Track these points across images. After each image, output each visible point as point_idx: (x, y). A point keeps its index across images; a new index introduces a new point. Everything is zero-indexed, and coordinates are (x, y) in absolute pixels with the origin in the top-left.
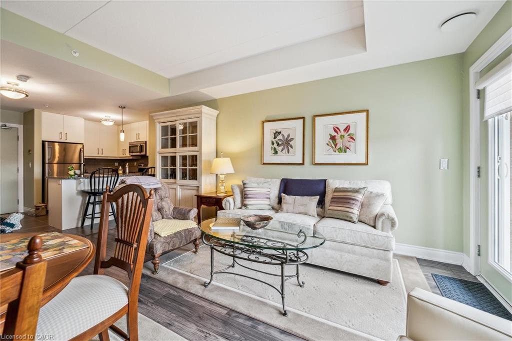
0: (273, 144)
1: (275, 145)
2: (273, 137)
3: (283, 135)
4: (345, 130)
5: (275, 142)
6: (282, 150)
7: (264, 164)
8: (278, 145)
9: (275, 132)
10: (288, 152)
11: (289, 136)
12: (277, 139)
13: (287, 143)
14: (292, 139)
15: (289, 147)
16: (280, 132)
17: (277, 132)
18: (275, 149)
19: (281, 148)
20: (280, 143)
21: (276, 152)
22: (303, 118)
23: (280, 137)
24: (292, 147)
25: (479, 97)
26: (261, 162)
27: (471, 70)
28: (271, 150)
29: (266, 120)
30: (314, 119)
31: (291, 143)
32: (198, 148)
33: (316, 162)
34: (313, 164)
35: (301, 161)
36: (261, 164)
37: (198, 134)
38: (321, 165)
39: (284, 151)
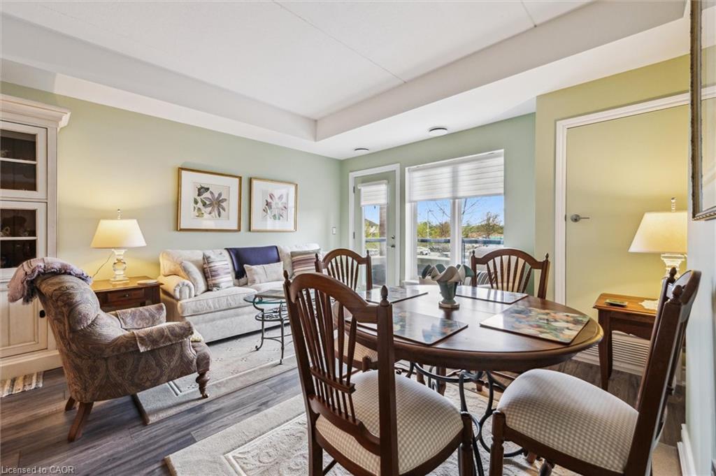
0: (196, 202)
1: (200, 205)
2: (198, 193)
3: (212, 193)
4: (279, 198)
5: (199, 200)
6: (210, 213)
7: (181, 230)
8: (204, 205)
9: (199, 187)
10: (219, 216)
11: (220, 195)
12: (202, 197)
13: (217, 204)
14: (225, 200)
15: (221, 209)
16: (208, 189)
17: (202, 188)
18: (199, 209)
19: (209, 209)
20: (208, 203)
21: (200, 215)
22: (240, 178)
23: (207, 195)
24: (224, 209)
25: (354, 192)
26: (177, 228)
27: (350, 174)
28: (194, 210)
29: (183, 167)
30: (250, 181)
31: (224, 204)
32: (39, 194)
33: (253, 228)
34: (250, 230)
35: (235, 227)
36: (177, 230)
37: (40, 163)
38: (258, 231)
39: (213, 214)
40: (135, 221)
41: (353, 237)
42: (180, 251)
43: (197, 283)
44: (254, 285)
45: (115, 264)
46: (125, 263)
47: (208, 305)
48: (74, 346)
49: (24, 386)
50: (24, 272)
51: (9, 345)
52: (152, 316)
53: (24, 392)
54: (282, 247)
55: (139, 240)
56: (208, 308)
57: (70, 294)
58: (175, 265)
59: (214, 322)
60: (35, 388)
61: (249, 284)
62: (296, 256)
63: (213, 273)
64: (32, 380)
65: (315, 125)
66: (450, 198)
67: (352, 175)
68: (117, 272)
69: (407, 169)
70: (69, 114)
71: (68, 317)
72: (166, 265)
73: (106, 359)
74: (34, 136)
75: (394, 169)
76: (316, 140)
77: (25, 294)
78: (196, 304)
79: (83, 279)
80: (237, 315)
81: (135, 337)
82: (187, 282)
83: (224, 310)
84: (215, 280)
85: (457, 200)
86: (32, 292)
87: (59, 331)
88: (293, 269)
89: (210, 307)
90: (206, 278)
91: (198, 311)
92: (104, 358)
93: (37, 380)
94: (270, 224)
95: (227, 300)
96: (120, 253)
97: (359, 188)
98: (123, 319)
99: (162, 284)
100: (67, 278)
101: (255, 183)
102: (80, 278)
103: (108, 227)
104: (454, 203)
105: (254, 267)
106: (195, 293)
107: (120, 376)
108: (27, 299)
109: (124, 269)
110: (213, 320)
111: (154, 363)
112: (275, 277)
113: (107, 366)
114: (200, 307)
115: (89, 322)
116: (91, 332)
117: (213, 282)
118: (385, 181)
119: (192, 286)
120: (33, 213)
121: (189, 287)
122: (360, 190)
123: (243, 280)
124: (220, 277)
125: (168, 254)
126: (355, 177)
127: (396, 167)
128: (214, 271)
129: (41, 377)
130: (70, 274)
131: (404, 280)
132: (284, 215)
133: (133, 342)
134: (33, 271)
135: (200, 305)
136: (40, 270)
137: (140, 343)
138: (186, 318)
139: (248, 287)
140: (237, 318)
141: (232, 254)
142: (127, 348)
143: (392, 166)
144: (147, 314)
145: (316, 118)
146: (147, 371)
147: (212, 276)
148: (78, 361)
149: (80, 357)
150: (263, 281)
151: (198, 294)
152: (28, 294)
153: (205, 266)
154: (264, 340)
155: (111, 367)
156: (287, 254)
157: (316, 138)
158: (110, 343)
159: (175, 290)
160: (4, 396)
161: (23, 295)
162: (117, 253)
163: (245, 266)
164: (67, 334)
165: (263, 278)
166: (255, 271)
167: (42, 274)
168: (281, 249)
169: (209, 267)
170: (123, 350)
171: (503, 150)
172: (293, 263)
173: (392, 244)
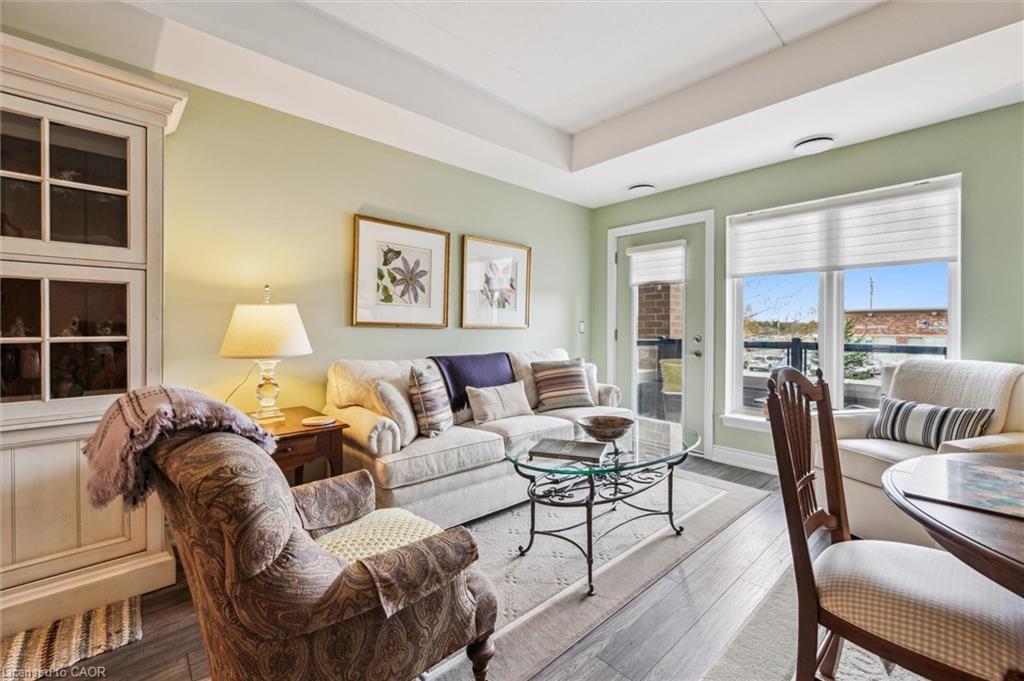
0: (381, 276)
1: (387, 281)
2: (383, 259)
3: (405, 261)
4: (504, 271)
5: (386, 273)
6: (403, 294)
8: (393, 280)
9: (386, 249)
10: (416, 300)
11: (417, 263)
12: (390, 267)
13: (410, 280)
14: (424, 273)
15: (419, 290)
16: (398, 253)
17: (390, 250)
18: (386, 289)
19: (401, 288)
20: (398, 277)
21: (388, 298)
22: (448, 236)
23: (397, 263)
24: (423, 290)
25: (616, 261)
26: (352, 322)
27: (610, 232)
28: (378, 290)
29: (363, 214)
30: (462, 240)
31: (423, 280)
32: (131, 254)
33: (467, 321)
34: (461, 325)
35: (439, 321)
36: (352, 325)
37: (134, 192)
38: (474, 328)
39: (406, 297)
40: (293, 308)
41: (613, 336)
42: (362, 361)
43: (404, 423)
44: (485, 424)
45: (260, 386)
46: (276, 385)
47: (428, 466)
48: (243, 615)
49: (109, 635)
50: (127, 431)
51: (79, 546)
52: (355, 500)
53: (109, 651)
54: (516, 355)
55: (301, 344)
56: (429, 472)
57: (242, 488)
58: (357, 389)
59: (437, 498)
60: (130, 643)
61: (477, 422)
62: (540, 371)
63: (429, 404)
64: (121, 617)
65: (572, 143)
66: (821, 270)
67: (613, 234)
68: (264, 403)
69: (728, 218)
70: (185, 100)
71: (235, 547)
72: (340, 388)
73: (310, 638)
74: (122, 142)
75: (701, 220)
76: (571, 171)
77: (130, 485)
78: (410, 464)
79: (257, 442)
80: (474, 483)
81: (372, 581)
82: (389, 421)
83: (455, 473)
84: (432, 416)
85: (835, 273)
86: (147, 478)
87: (206, 575)
88: (538, 394)
89: (432, 470)
90: (415, 413)
91: (413, 479)
92: (307, 635)
93: (131, 618)
94: (495, 316)
95: (459, 455)
96: (268, 367)
97: (628, 255)
98: (304, 509)
99: (347, 426)
100: (226, 441)
101: (470, 244)
102: (251, 439)
103: (250, 318)
104: (830, 278)
105: (482, 390)
106: (402, 440)
107: (336, 672)
108: (134, 498)
109: (276, 397)
110: (436, 493)
111: (403, 635)
112: (516, 409)
113: (311, 654)
114: (416, 470)
115: (279, 552)
116: (282, 579)
117: (430, 420)
118: (684, 241)
119: (397, 429)
120: (122, 289)
121: (393, 431)
122: (629, 258)
123: (464, 413)
124: (436, 411)
125: (344, 367)
126: (619, 237)
127: (707, 216)
128: (430, 400)
129: (138, 609)
130: (230, 430)
131: (724, 413)
132: (511, 300)
133: (370, 593)
134: (149, 428)
135: (416, 466)
136: (166, 422)
137: (385, 595)
138: (394, 492)
139: (475, 426)
140: (472, 487)
141: (442, 365)
142: (357, 607)
143: (701, 213)
144: (344, 494)
145: (572, 130)
146: (390, 655)
147: (427, 410)
148: (248, 645)
149: (253, 636)
150: (499, 416)
151: (406, 443)
152: (137, 486)
153: (414, 391)
154: (536, 536)
155: (322, 656)
156: (526, 368)
157: (571, 167)
158: (323, 601)
159: (370, 437)
160: (70, 664)
161: (124, 487)
162: (263, 367)
163: (468, 388)
164: (228, 582)
165: (499, 411)
166: (485, 397)
167: (169, 431)
168: (513, 357)
169: (422, 393)
170: (350, 614)
171: (960, 174)
172: (537, 383)
173: (696, 349)
